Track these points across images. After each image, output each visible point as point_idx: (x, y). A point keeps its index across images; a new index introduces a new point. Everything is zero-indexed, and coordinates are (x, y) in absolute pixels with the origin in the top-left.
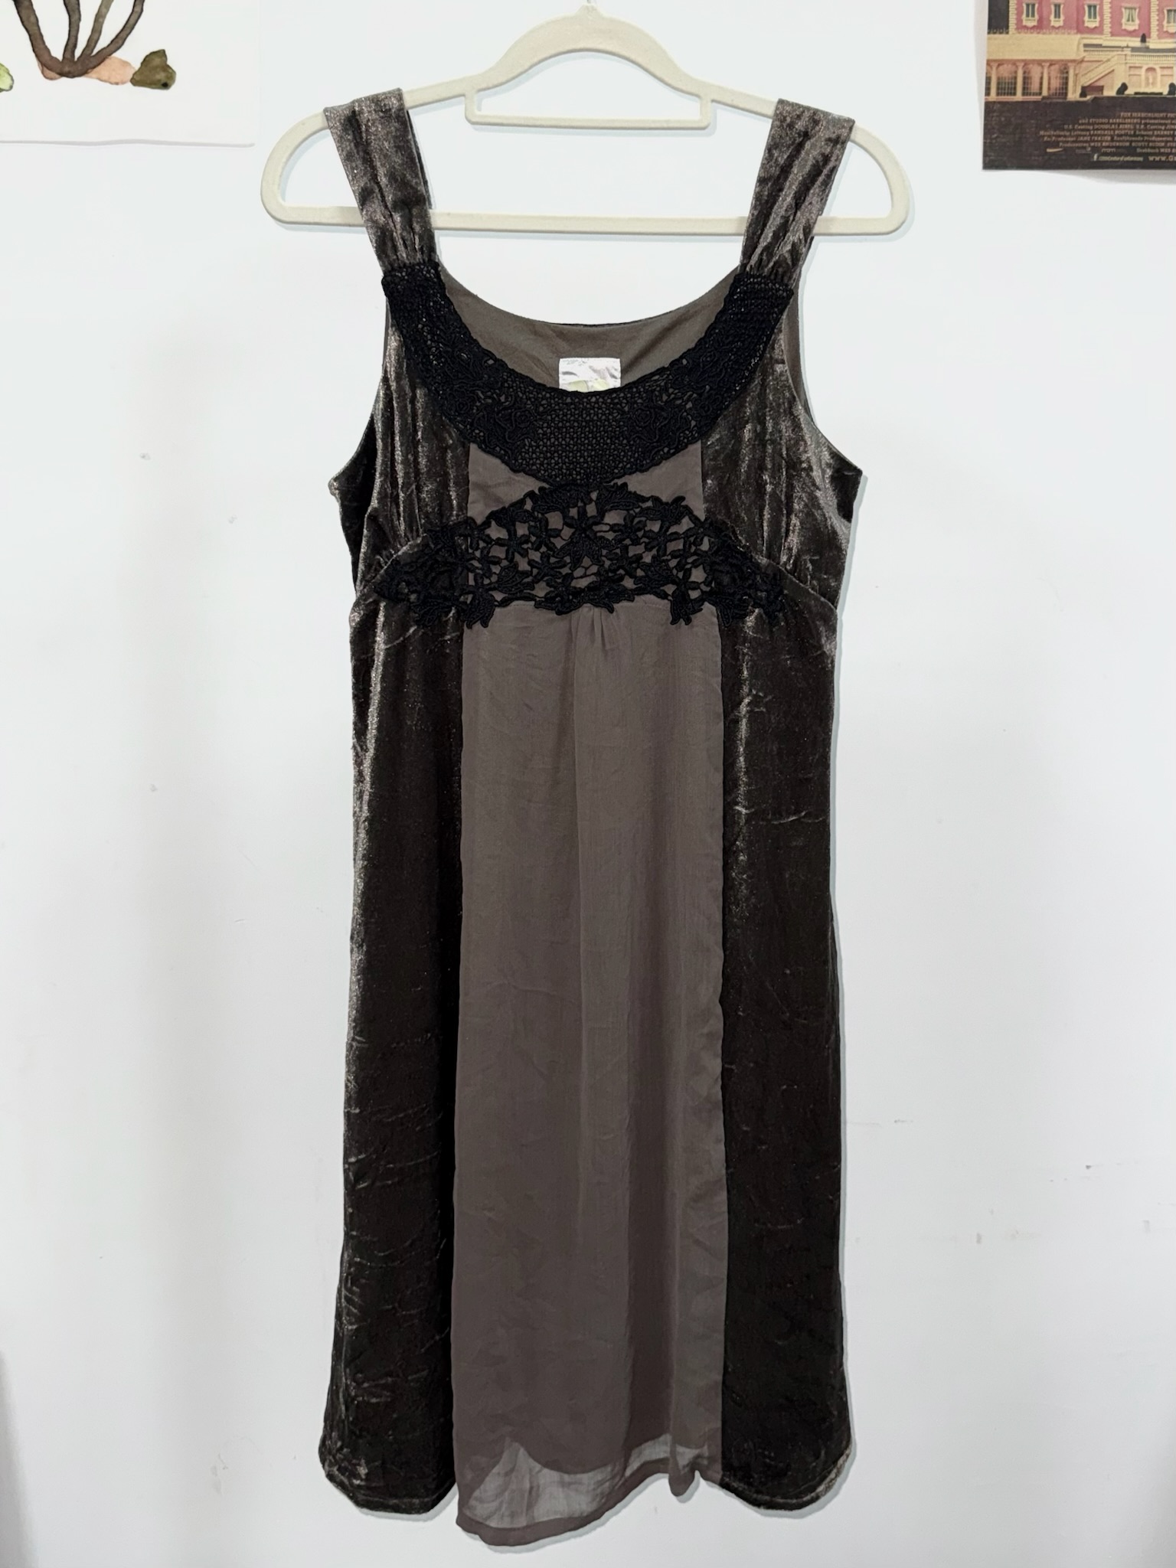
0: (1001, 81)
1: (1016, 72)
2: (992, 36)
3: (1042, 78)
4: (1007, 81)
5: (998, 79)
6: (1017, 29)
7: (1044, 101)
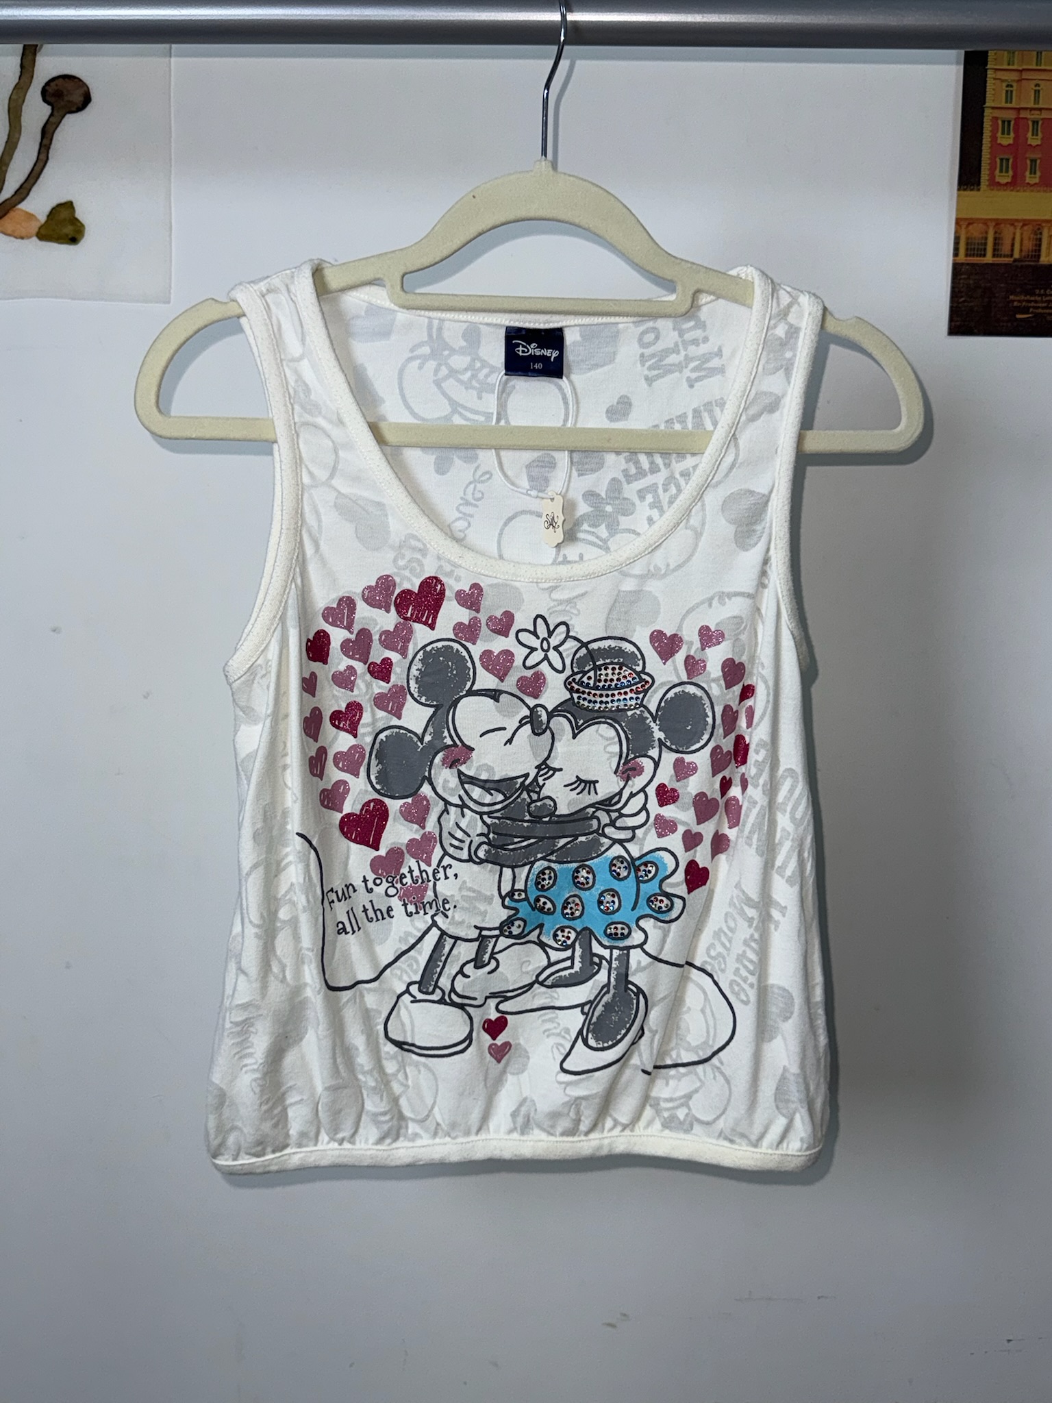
0: (970, 241)
1: (987, 233)
2: (962, 192)
3: (1014, 239)
4: (977, 241)
5: (968, 238)
6: (989, 185)
7: (1016, 263)
